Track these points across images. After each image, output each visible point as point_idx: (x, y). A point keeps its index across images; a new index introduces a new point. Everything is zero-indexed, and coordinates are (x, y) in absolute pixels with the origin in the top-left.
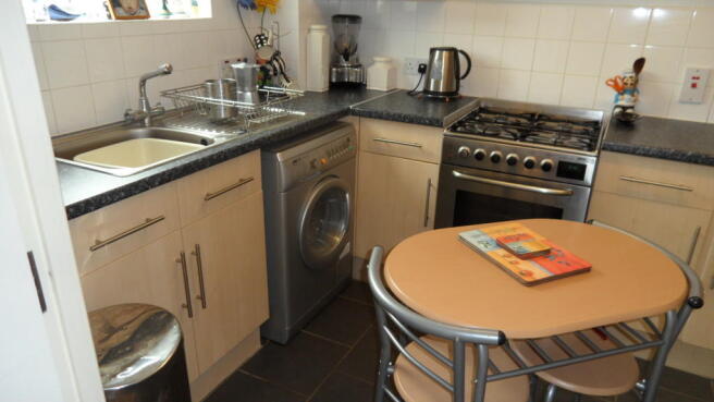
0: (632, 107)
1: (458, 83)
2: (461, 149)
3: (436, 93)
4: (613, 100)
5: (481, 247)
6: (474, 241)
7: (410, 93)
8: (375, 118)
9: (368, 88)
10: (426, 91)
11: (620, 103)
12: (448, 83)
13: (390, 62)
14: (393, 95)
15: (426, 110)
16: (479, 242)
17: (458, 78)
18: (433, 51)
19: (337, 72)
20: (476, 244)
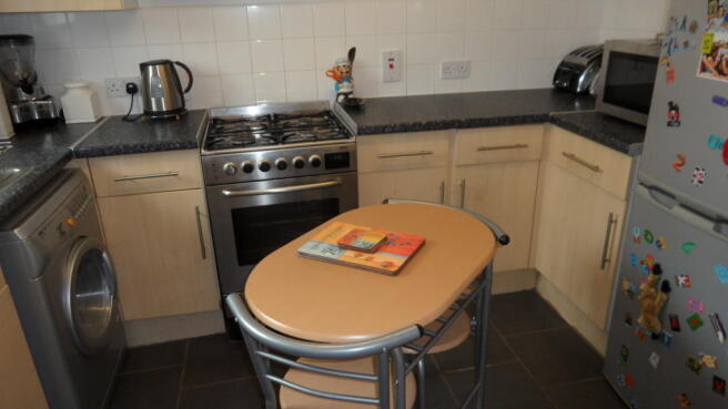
0: (351, 93)
1: (182, 98)
2: (226, 166)
3: (160, 113)
4: (334, 88)
5: (328, 255)
6: (317, 252)
7: (126, 119)
8: (111, 155)
9: (67, 122)
10: (148, 112)
11: (342, 90)
12: (172, 99)
13: (87, 87)
14: (106, 125)
15: (153, 134)
16: (324, 251)
17: (181, 94)
18: (144, 67)
19: (21, 109)
20: (321, 254)
